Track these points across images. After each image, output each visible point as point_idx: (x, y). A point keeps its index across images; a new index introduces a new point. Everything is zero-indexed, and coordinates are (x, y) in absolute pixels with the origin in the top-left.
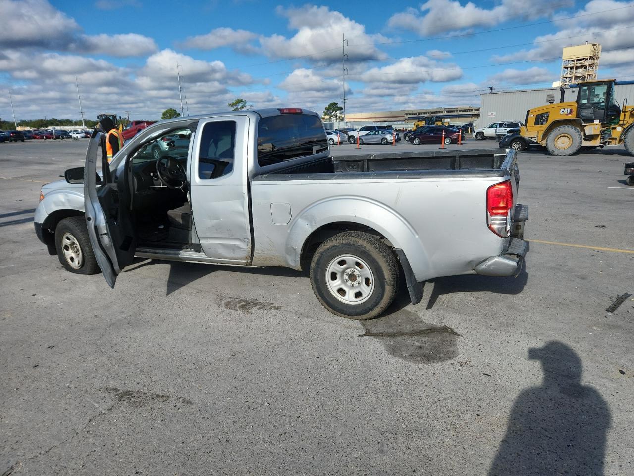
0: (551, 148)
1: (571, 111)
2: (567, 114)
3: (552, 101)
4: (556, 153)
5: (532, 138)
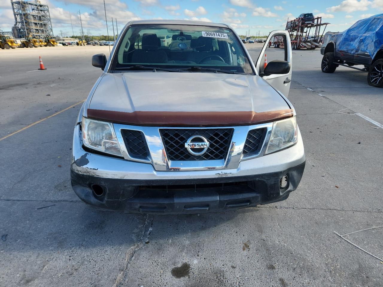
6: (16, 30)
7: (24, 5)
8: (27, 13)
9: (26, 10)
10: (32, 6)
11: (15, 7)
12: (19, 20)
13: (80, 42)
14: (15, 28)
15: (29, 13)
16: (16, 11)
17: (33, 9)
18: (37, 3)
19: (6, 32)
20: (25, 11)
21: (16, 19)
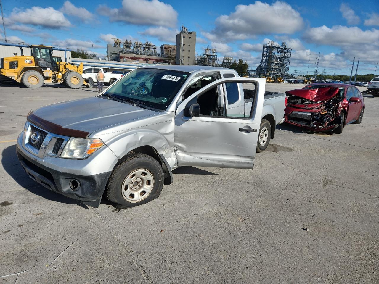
0: (26, 83)
1: (31, 61)
2: (29, 63)
3: (16, 54)
4: (30, 87)
5: (11, 77)
6: (259, 69)
7: (272, 48)
8: (272, 55)
9: (273, 53)
10: (279, 49)
11: (265, 51)
12: (264, 61)
13: (307, 81)
14: (259, 67)
15: (274, 55)
16: (265, 53)
17: (278, 52)
18: (283, 47)
19: (252, 70)
20: (271, 54)
21: (263, 59)
